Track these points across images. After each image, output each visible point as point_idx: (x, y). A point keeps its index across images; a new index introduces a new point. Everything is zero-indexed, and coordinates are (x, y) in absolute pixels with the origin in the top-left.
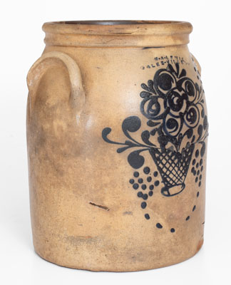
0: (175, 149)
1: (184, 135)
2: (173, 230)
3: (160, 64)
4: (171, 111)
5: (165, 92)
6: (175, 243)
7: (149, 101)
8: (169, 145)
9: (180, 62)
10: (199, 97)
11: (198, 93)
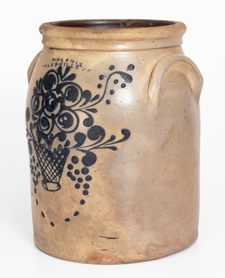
0: (47, 147)
1: (56, 136)
2: (52, 224)
3: (54, 65)
4: (45, 110)
5: (45, 91)
6: (56, 238)
8: (43, 142)
9: (74, 66)
10: (84, 104)
11: (84, 100)
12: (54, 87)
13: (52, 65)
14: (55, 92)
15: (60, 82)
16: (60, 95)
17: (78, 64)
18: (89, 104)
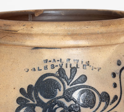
3: (49, 67)
5: (46, 101)
7: (25, 108)
9: (80, 66)
10: (105, 108)
11: (103, 104)
12: (60, 93)
13: (46, 68)
14: (63, 100)
15: (67, 87)
16: (72, 102)
17: (84, 63)
18: (110, 107)
